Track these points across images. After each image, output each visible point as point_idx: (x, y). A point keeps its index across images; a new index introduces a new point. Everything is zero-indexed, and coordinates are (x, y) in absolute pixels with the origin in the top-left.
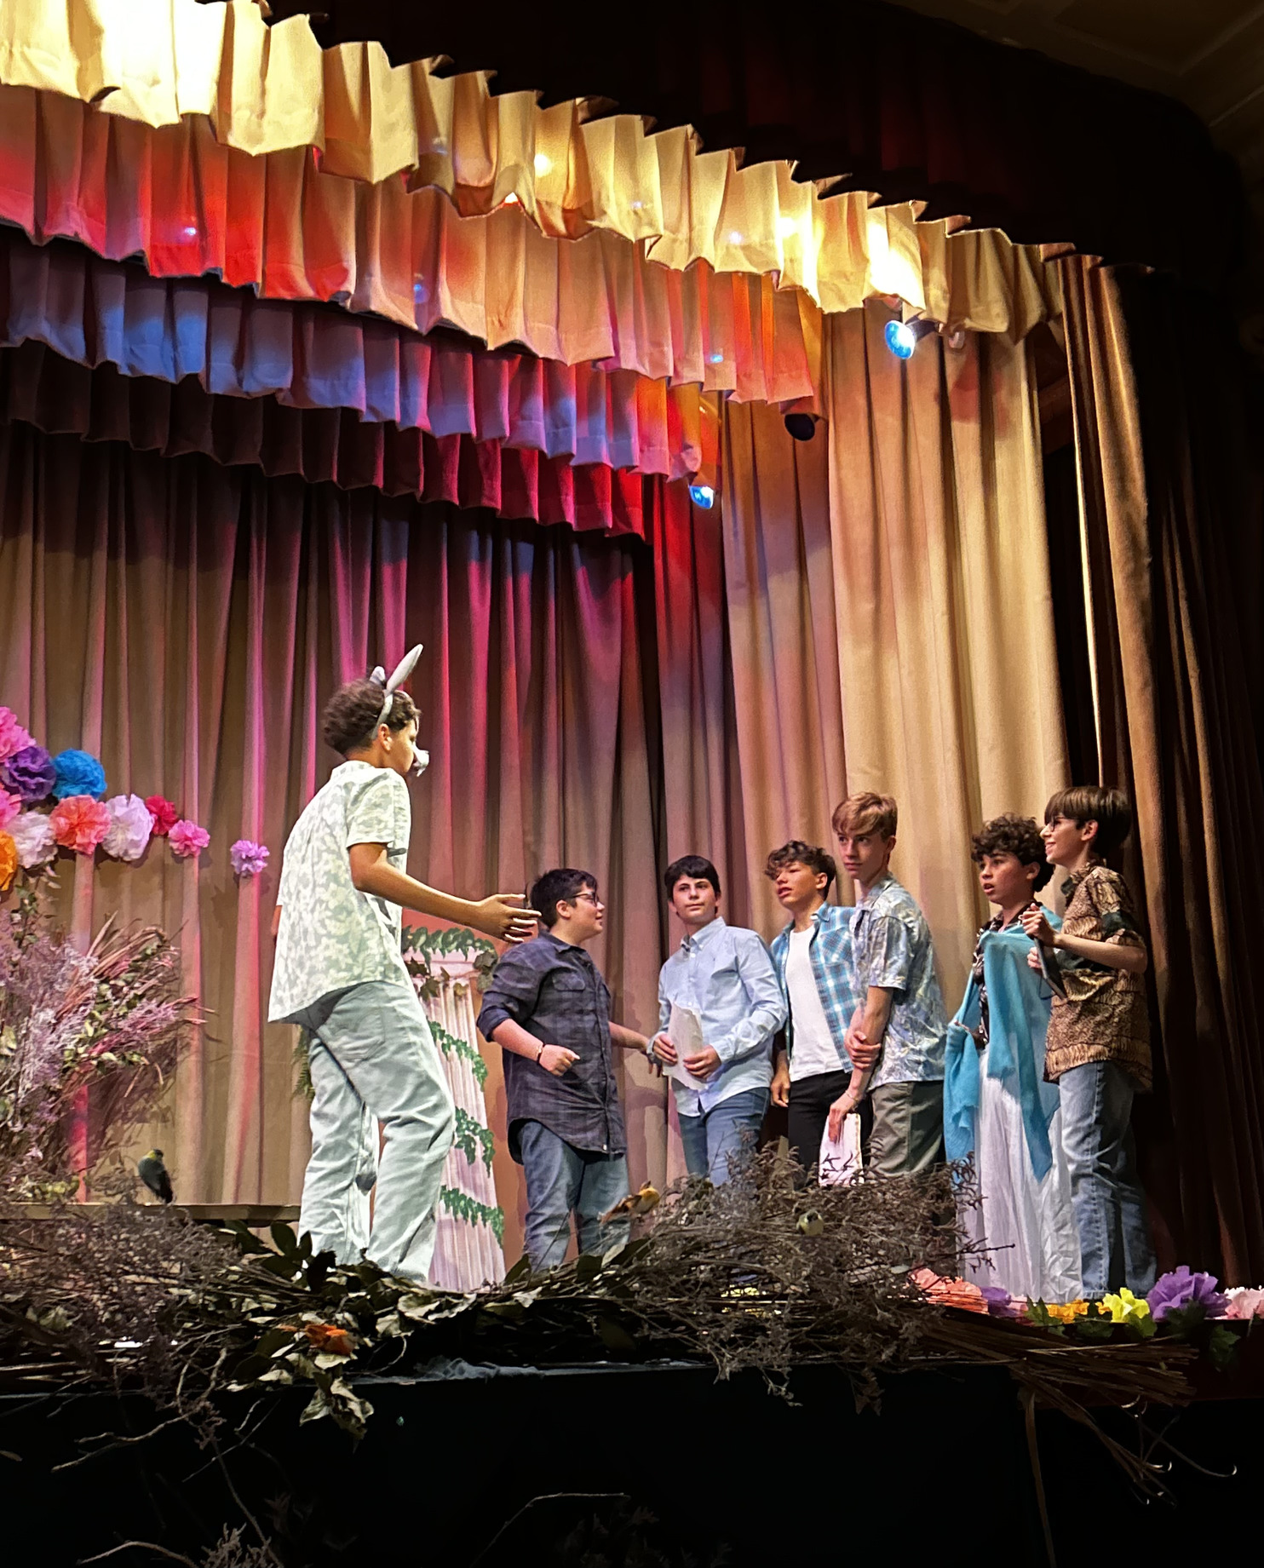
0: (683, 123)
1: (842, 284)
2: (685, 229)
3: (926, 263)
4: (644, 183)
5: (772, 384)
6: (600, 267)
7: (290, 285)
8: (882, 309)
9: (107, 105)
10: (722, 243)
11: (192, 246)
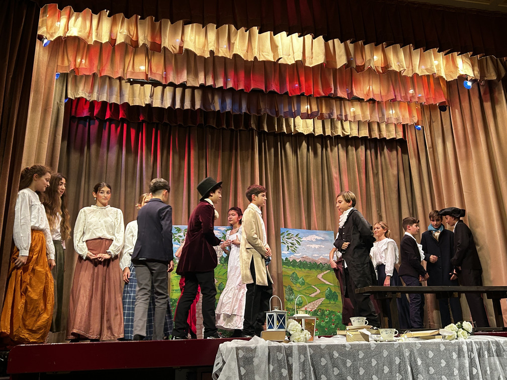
0: (409, 44)
1: (451, 74)
2: (411, 68)
3: (473, 66)
4: (400, 58)
5: (435, 99)
6: (390, 79)
7: (319, 94)
8: (463, 78)
9: (280, 62)
10: (420, 69)
11: (298, 88)
